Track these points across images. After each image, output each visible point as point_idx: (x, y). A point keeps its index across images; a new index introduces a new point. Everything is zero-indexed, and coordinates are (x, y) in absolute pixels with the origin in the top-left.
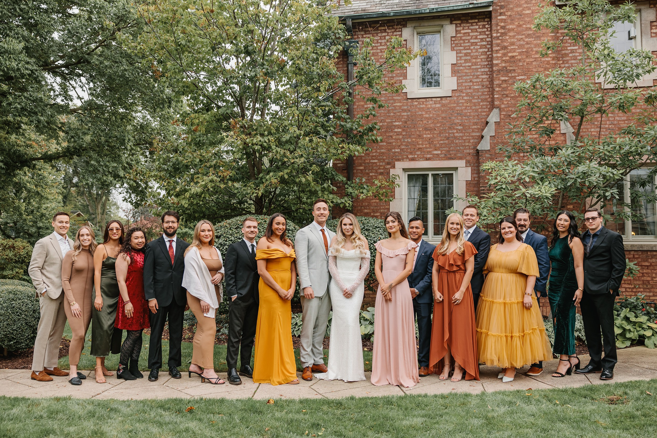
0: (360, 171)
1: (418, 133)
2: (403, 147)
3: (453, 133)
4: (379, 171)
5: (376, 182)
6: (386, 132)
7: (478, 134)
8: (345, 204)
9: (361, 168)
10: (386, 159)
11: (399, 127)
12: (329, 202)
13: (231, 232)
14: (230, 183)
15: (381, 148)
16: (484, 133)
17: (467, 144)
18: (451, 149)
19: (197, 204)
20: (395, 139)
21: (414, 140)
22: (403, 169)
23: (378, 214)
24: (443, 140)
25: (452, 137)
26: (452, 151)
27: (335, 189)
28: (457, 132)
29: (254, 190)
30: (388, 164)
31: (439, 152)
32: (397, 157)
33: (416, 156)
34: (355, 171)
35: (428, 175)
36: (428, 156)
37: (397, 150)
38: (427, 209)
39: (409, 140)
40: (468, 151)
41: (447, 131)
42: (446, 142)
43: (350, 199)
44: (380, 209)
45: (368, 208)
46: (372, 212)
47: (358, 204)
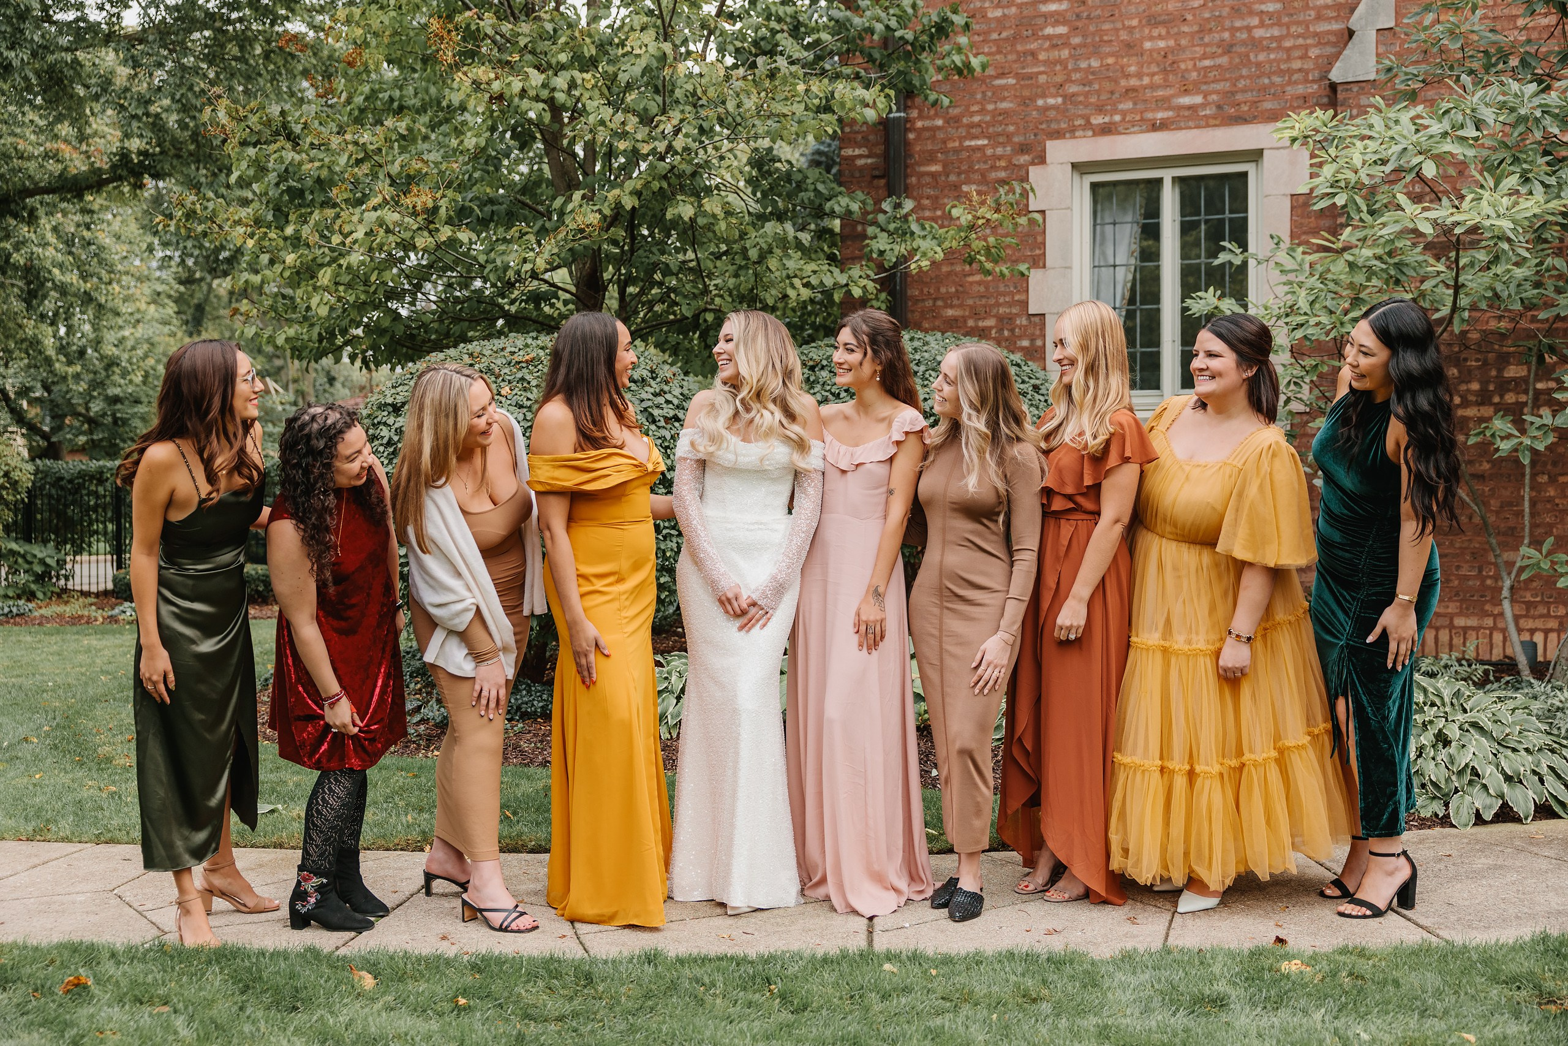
0: (928, 179)
1: (1124, 36)
2: (1073, 89)
3: (1249, 29)
4: (993, 175)
5: (955, 213)
6: (1015, 39)
7: (1336, 26)
9: (934, 168)
10: (1017, 132)
11: (1057, 18)
15: (998, 94)
16: (1354, 22)
17: (1297, 65)
18: (1241, 84)
20: (1046, 62)
21: (1110, 61)
22: (1075, 166)
23: (990, 322)
24: (1213, 56)
25: (1244, 43)
26: (1244, 91)
28: (1262, 25)
30: (1023, 149)
31: (1198, 99)
32: (1054, 126)
33: (1117, 118)
34: (914, 180)
35: (1159, 181)
36: (1160, 115)
37: (1051, 101)
38: (1157, 301)
39: (1095, 63)
40: (1300, 89)
41: (1227, 24)
42: (1224, 60)
43: (870, 272)
44: (998, 305)
45: (955, 302)
46: (970, 317)
47: (925, 290)
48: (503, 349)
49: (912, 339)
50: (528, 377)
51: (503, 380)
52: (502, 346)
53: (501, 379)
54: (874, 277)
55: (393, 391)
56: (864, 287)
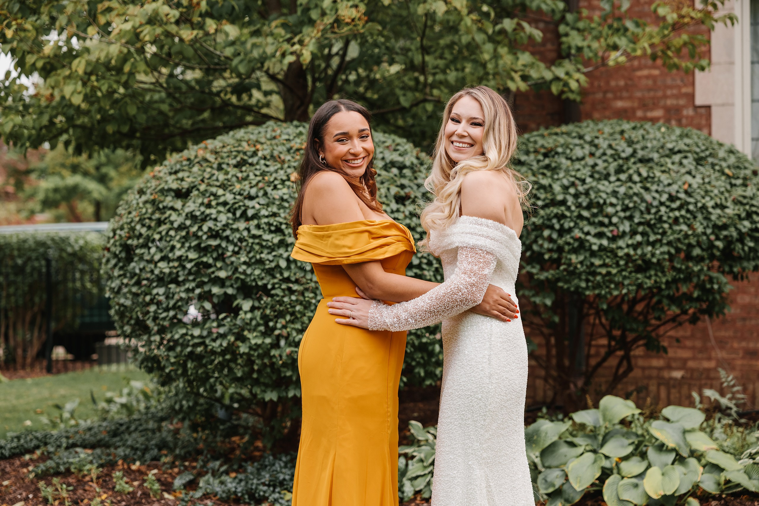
5: (661, 11)
8: (566, 84)
12: (517, 76)
13: (221, 177)
14: (211, 25)
27: (538, 34)
29: (286, 46)
43: (579, 66)
44: (665, 97)
45: (625, 94)
46: (639, 108)
47: (596, 84)
48: (275, 138)
49: (634, 128)
51: (289, 167)
52: (274, 134)
53: (286, 166)
54: (585, 70)
55: (173, 177)
56: (578, 81)
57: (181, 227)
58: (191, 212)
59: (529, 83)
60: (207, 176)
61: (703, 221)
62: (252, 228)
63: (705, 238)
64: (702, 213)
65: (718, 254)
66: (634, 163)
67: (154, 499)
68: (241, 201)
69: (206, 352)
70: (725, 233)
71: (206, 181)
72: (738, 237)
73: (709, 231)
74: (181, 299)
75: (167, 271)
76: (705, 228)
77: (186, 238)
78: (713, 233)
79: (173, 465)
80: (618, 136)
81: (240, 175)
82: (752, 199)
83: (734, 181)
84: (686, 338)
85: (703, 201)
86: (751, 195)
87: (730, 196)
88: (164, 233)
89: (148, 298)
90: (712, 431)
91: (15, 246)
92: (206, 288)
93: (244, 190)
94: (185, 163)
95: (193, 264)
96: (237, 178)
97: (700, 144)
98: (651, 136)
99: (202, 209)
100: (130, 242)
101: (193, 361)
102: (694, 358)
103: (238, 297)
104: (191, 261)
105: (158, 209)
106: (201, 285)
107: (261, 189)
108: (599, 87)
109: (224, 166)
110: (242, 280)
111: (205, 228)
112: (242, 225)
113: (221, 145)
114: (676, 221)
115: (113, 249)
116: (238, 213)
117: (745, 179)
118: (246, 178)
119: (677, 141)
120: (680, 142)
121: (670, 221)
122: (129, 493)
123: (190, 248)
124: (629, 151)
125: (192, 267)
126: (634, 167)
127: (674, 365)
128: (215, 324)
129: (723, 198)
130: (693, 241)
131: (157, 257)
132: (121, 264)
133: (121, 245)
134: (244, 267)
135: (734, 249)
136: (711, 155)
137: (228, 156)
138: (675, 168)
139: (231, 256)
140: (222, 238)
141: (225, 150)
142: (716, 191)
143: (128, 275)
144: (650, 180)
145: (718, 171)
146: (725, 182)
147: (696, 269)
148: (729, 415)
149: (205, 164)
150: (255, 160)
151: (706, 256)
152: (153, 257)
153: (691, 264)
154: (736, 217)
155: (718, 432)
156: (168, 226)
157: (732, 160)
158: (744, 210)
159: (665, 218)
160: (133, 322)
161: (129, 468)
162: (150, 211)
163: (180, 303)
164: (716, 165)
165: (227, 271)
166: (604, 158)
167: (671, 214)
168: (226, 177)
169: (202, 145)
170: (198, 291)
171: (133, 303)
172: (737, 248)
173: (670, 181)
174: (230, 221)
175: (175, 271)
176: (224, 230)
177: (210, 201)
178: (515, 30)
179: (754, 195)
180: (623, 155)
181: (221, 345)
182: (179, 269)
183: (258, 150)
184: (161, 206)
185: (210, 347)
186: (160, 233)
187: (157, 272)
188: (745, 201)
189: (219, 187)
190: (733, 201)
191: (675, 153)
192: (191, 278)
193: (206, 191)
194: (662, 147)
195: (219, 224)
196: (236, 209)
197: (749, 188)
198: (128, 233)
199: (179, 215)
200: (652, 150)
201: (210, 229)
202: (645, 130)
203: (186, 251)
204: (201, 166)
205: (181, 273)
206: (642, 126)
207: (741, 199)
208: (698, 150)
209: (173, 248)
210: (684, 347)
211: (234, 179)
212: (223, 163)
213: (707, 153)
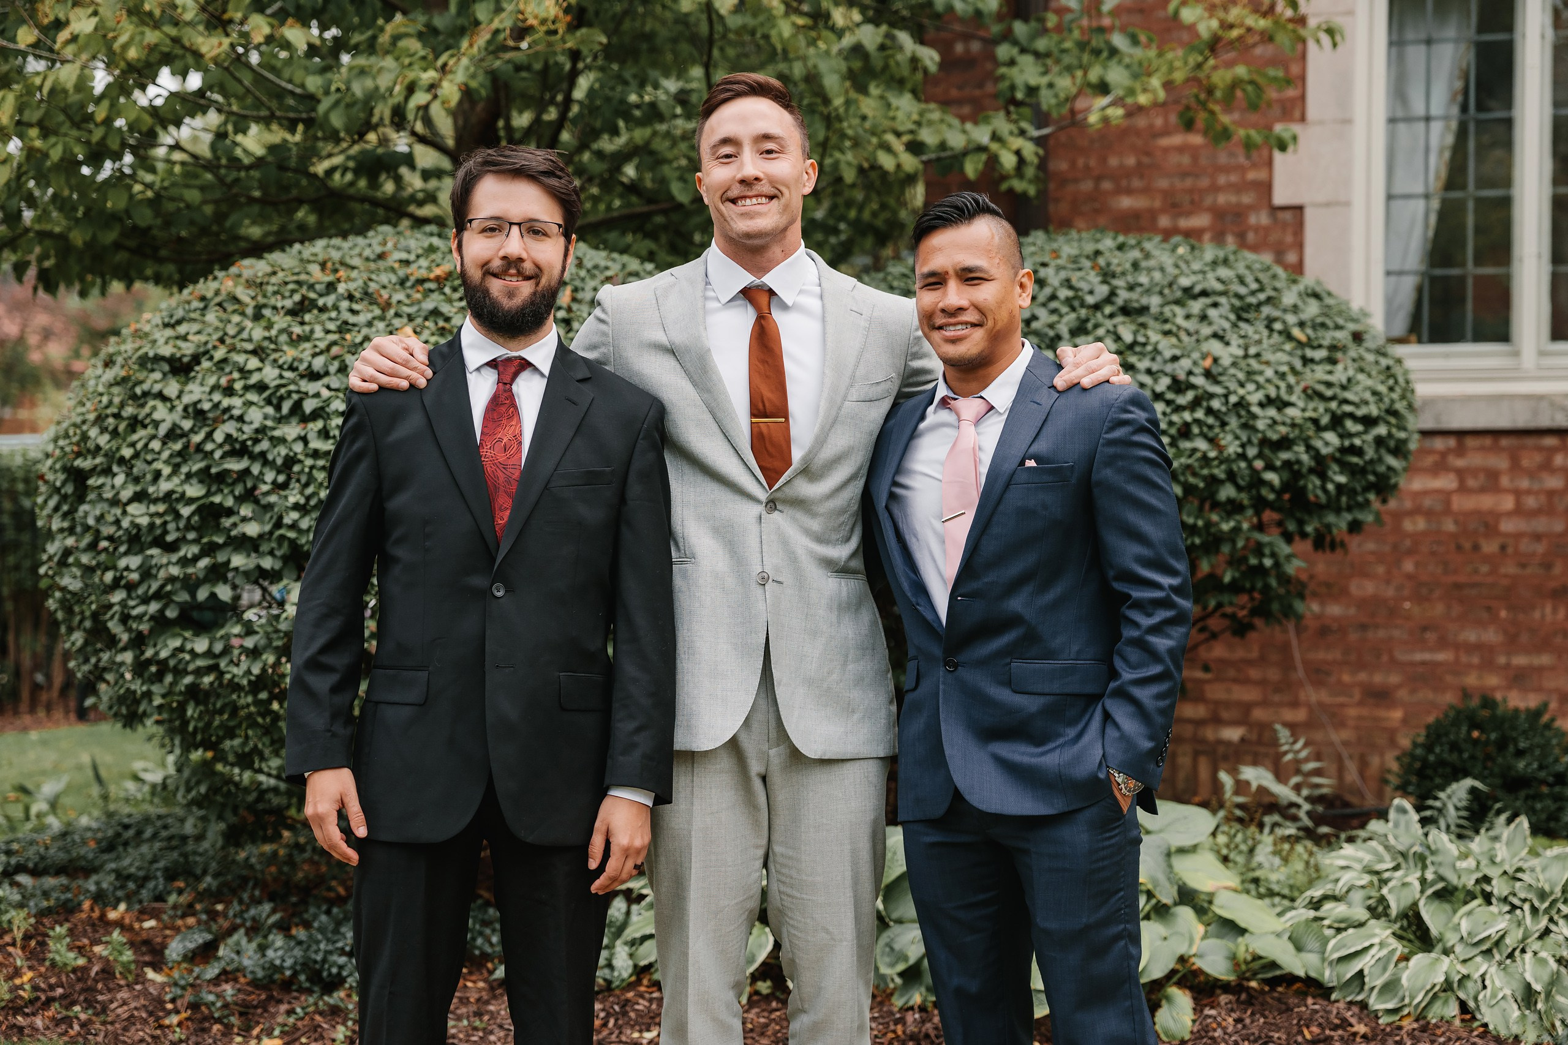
5: (1188, 15)
8: (993, 161)
12: (898, 145)
13: (258, 333)
19: (70, 165)
23: (1200, 221)
27: (930, 57)
38: (1507, 181)
43: (1024, 125)
44: (1215, 189)
45: (1136, 183)
46: (1163, 211)
47: (1081, 162)
48: (381, 256)
49: (1121, 247)
50: (445, 309)
51: (397, 315)
52: (378, 249)
53: (392, 312)
54: (1035, 133)
55: (169, 332)
56: (1018, 153)
57: (174, 433)
58: (195, 404)
59: (925, 158)
60: (231, 330)
61: (1238, 432)
62: (311, 436)
63: (1243, 465)
64: (1239, 416)
65: (1271, 497)
66: (1111, 316)
67: (122, 982)
68: (293, 382)
69: (221, 685)
70: (1285, 456)
71: (228, 341)
72: (1313, 464)
73: (1252, 452)
74: (172, 579)
75: (144, 521)
76: (1243, 446)
77: (183, 455)
78: (1260, 456)
79: (189, 910)
80: (1087, 264)
81: (297, 330)
82: (1344, 388)
83: (1309, 353)
84: (1249, 663)
85: (1241, 392)
86: (1344, 381)
87: (1298, 383)
88: (139, 446)
89: (109, 576)
90: (1252, 851)
91: (20, 474)
92: (221, 558)
93: (301, 361)
94: (196, 304)
95: (193, 507)
96: (290, 334)
97: (1249, 279)
98: (1152, 263)
99: (217, 397)
100: (79, 463)
101: (197, 704)
102: (1264, 703)
103: (286, 572)
104: (191, 501)
105: (134, 397)
106: (210, 549)
107: (335, 358)
108: (1087, 168)
109: (267, 312)
110: (292, 542)
111: (219, 437)
112: (291, 431)
113: (269, 269)
114: (1185, 432)
115: (50, 477)
116: (286, 407)
117: (1333, 348)
118: (306, 338)
119: (1203, 272)
120: (1211, 276)
121: (1173, 431)
122: (75, 970)
123: (189, 476)
124: (1103, 290)
125: (193, 514)
126: (1109, 324)
127: (1225, 715)
128: (237, 629)
129: (1283, 385)
130: (1219, 472)
131: (126, 494)
132: (65, 508)
133: (65, 469)
134: (295, 515)
135: (1305, 487)
136: (1269, 300)
137: (275, 293)
138: (1191, 325)
139: (267, 493)
140: (253, 457)
141: (273, 280)
142: (1269, 373)
143: (79, 529)
144: (1138, 349)
145: (1280, 333)
146: (1290, 354)
147: (1226, 527)
148: (1295, 819)
149: (230, 308)
150: (330, 300)
151: (1246, 502)
152: (118, 493)
153: (1215, 517)
154: (1309, 424)
155: (1264, 854)
156: (150, 430)
157: (1312, 309)
158: (1327, 410)
159: (1163, 426)
160: (88, 624)
161: (103, 916)
162: (117, 400)
163: (169, 588)
164: (1275, 320)
165: (262, 522)
166: (1054, 305)
167: (1175, 418)
168: (267, 334)
169: (233, 270)
170: (204, 563)
171: (87, 585)
172: (1310, 486)
173: (1178, 352)
174: (269, 423)
175: (158, 521)
176: (256, 441)
177: (234, 380)
178: (882, 47)
179: (1349, 380)
180: (1090, 300)
181: (249, 672)
182: (168, 518)
183: (339, 280)
184: (138, 391)
185: (228, 676)
186: (133, 445)
187: (125, 524)
188: (1329, 393)
189: (254, 352)
190: (1305, 391)
191: (1195, 297)
192: (191, 536)
193: (225, 360)
194: (1170, 285)
195: (246, 428)
196: (281, 399)
197: (1340, 367)
198: (78, 444)
199: (172, 409)
200: (1148, 292)
201: (228, 437)
202: (1142, 250)
203: (183, 482)
204: (225, 310)
205: (171, 526)
206: (1139, 243)
207: (1321, 388)
208: (1242, 290)
209: (157, 475)
210: (1246, 681)
211: (283, 338)
212: (265, 306)
213: (1262, 296)
